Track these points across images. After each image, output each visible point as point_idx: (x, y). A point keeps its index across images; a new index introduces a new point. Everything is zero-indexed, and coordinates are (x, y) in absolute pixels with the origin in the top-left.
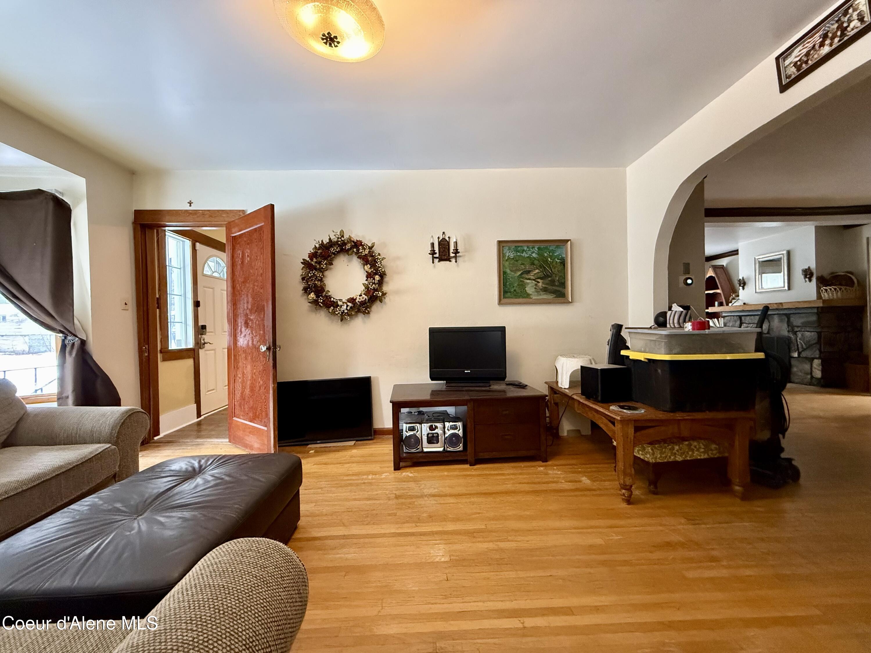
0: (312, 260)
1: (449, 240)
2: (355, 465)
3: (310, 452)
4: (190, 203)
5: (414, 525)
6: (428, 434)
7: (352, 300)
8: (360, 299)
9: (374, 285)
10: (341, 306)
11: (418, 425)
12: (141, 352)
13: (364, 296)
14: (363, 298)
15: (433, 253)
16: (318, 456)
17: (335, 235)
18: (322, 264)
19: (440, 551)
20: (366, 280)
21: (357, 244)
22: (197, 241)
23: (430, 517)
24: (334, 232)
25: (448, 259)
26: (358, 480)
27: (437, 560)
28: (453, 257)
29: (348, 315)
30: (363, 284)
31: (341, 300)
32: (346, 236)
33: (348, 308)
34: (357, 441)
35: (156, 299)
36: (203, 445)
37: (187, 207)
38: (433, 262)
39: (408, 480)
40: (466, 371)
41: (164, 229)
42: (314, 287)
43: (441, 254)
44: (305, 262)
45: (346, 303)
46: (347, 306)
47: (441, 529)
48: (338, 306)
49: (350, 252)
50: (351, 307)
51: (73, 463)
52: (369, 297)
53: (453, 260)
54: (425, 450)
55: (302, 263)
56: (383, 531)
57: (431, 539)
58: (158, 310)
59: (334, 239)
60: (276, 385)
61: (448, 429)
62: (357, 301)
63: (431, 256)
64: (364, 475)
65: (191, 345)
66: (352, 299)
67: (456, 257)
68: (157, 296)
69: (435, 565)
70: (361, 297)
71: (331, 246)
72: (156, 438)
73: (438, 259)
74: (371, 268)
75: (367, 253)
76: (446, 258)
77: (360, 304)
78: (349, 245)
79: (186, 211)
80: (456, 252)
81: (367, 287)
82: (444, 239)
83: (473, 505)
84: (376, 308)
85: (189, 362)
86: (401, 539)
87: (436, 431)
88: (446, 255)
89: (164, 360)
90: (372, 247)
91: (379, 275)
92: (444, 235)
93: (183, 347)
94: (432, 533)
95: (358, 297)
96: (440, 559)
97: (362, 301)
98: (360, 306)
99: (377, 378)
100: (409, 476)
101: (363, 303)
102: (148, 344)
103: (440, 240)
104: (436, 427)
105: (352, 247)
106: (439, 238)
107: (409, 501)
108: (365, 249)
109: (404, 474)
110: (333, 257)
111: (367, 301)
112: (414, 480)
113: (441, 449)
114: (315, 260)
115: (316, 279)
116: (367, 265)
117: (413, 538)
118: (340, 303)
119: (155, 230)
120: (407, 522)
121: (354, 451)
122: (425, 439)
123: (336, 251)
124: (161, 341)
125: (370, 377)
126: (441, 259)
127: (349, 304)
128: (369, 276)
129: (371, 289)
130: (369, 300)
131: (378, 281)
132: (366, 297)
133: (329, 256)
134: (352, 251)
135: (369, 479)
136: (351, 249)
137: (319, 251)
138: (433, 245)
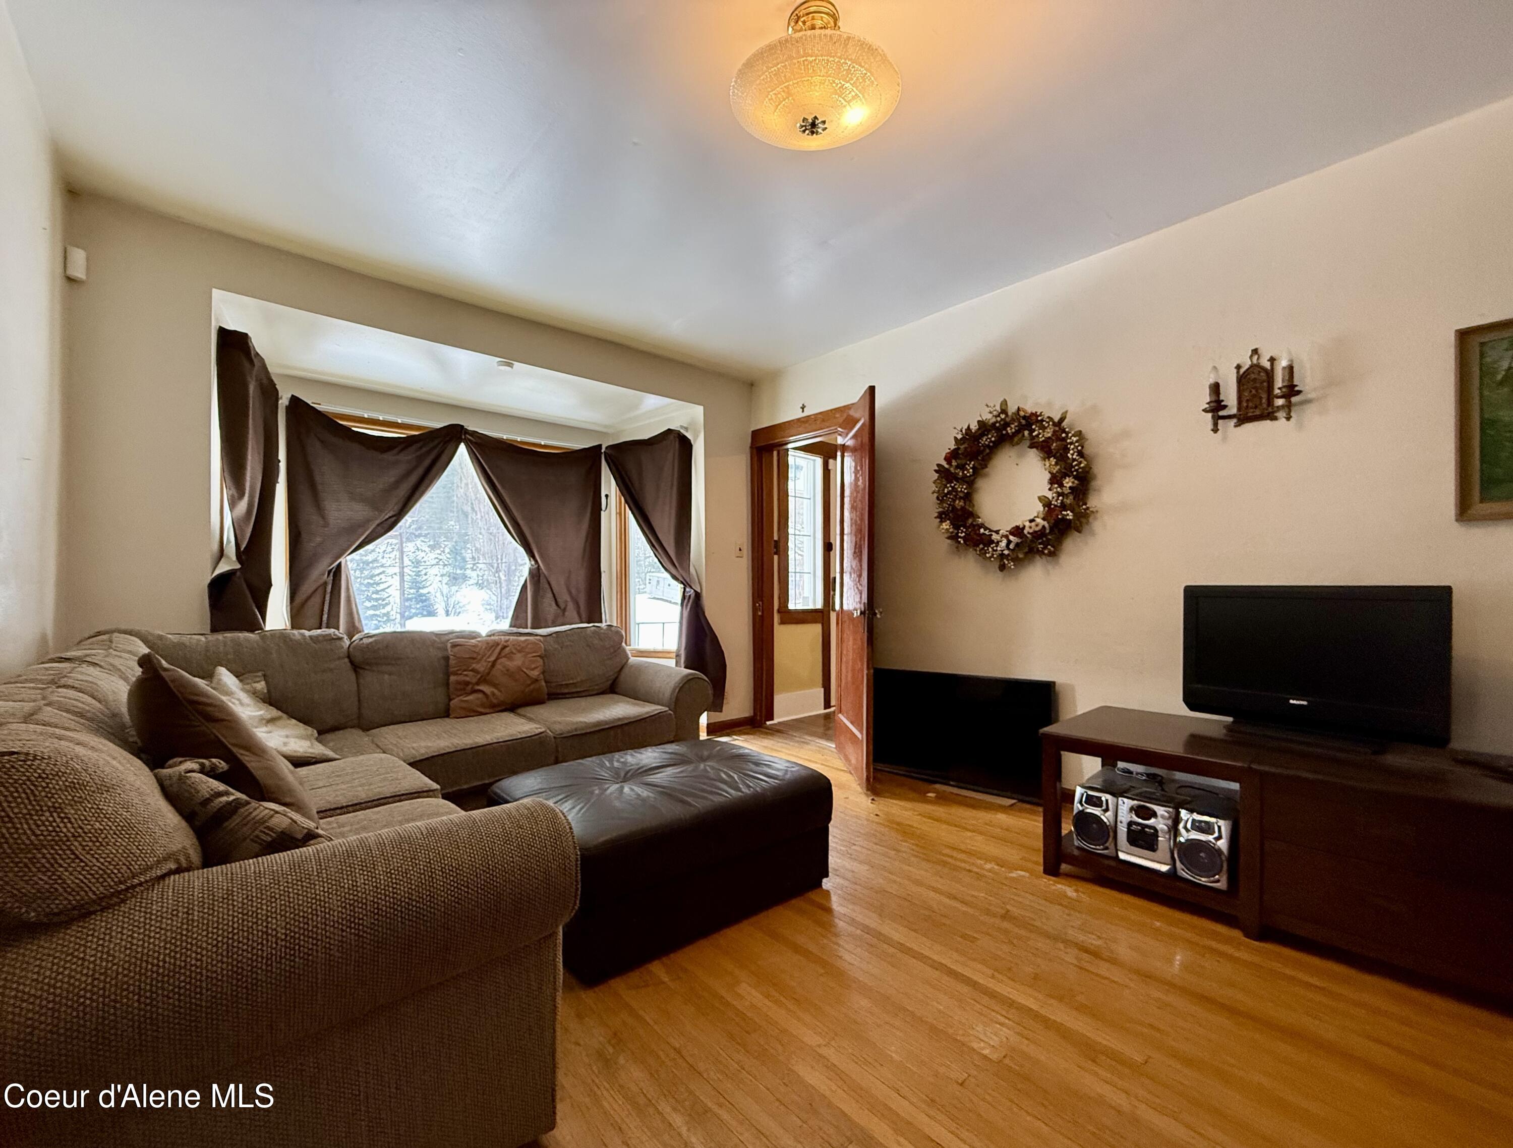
0: (949, 463)
1: (1272, 365)
2: (980, 838)
3: (930, 795)
4: (803, 408)
5: (990, 972)
6: (1130, 824)
7: (1018, 531)
8: (1030, 527)
9: (1061, 498)
10: (998, 542)
11: (1109, 797)
12: (755, 610)
13: (1039, 520)
14: (1037, 525)
15: (1216, 407)
16: (940, 804)
17: (991, 412)
18: (967, 469)
19: (994, 1037)
20: (1050, 489)
21: (1030, 421)
22: (830, 458)
23: (1036, 977)
24: (987, 406)
25: (1270, 416)
26: (965, 862)
27: (975, 1045)
28: (1283, 406)
29: (1013, 560)
30: (1039, 498)
31: (997, 532)
32: (1012, 409)
33: (1011, 546)
34: (1020, 801)
35: (773, 543)
36: (807, 744)
37: (799, 415)
38: (1215, 430)
39: (1059, 900)
40: (1291, 701)
41: (786, 447)
42: (952, 511)
43: (1245, 404)
44: (940, 470)
45: (1007, 537)
46: (1009, 542)
47: (1034, 1007)
48: (993, 542)
49: (1016, 439)
50: (1017, 545)
51: (629, 718)
52: (1053, 521)
53: (1281, 414)
54: (1122, 856)
55: (936, 471)
56: (927, 952)
57: (996, 1008)
58: (776, 557)
59: (987, 417)
60: (872, 671)
61: (1185, 828)
62: (1025, 532)
63: (1210, 415)
64: (980, 858)
65: (819, 605)
66: (1017, 527)
67: (1289, 407)
68: (776, 538)
69: (962, 1049)
70: (1033, 524)
71: (982, 435)
72: (768, 723)
73: (1235, 420)
74: (1056, 464)
75: (1049, 435)
76: (1258, 412)
77: (1033, 537)
78: (1013, 426)
79: (798, 420)
80: (1291, 390)
81: (1047, 503)
82: (1256, 367)
83: (1159, 1008)
84: (1071, 544)
85: (817, 629)
86: (946, 979)
87: (1152, 821)
88: (1261, 404)
89: (782, 622)
90: (1062, 419)
91: (1075, 477)
92: (1256, 357)
93: (811, 607)
94: (1011, 1004)
95: (1027, 524)
96: (983, 1048)
97: (1035, 532)
98: (1032, 541)
99: (1072, 688)
100: (1066, 896)
101: (1039, 535)
102: (762, 601)
103: (1242, 371)
104: (1154, 814)
105: (1019, 431)
106: (1238, 367)
107: (1023, 932)
108: (1046, 428)
109: (1059, 886)
110: (988, 454)
111: (1048, 531)
112: (1071, 906)
113: (1164, 868)
114: (954, 463)
115: (955, 496)
116: (1049, 458)
117: (965, 989)
118: (995, 537)
119: (775, 453)
120: (984, 962)
121: (1002, 817)
122: (1122, 830)
123: (991, 441)
124: (779, 598)
125: (1054, 683)
126: (1243, 418)
127: (1011, 538)
128: (1055, 480)
129: (1056, 506)
130: (1051, 528)
131: (1070, 488)
132: (1045, 523)
133: (979, 452)
134: (1020, 435)
135: (984, 869)
136: (1017, 432)
137: (962, 447)
138: (1216, 388)
